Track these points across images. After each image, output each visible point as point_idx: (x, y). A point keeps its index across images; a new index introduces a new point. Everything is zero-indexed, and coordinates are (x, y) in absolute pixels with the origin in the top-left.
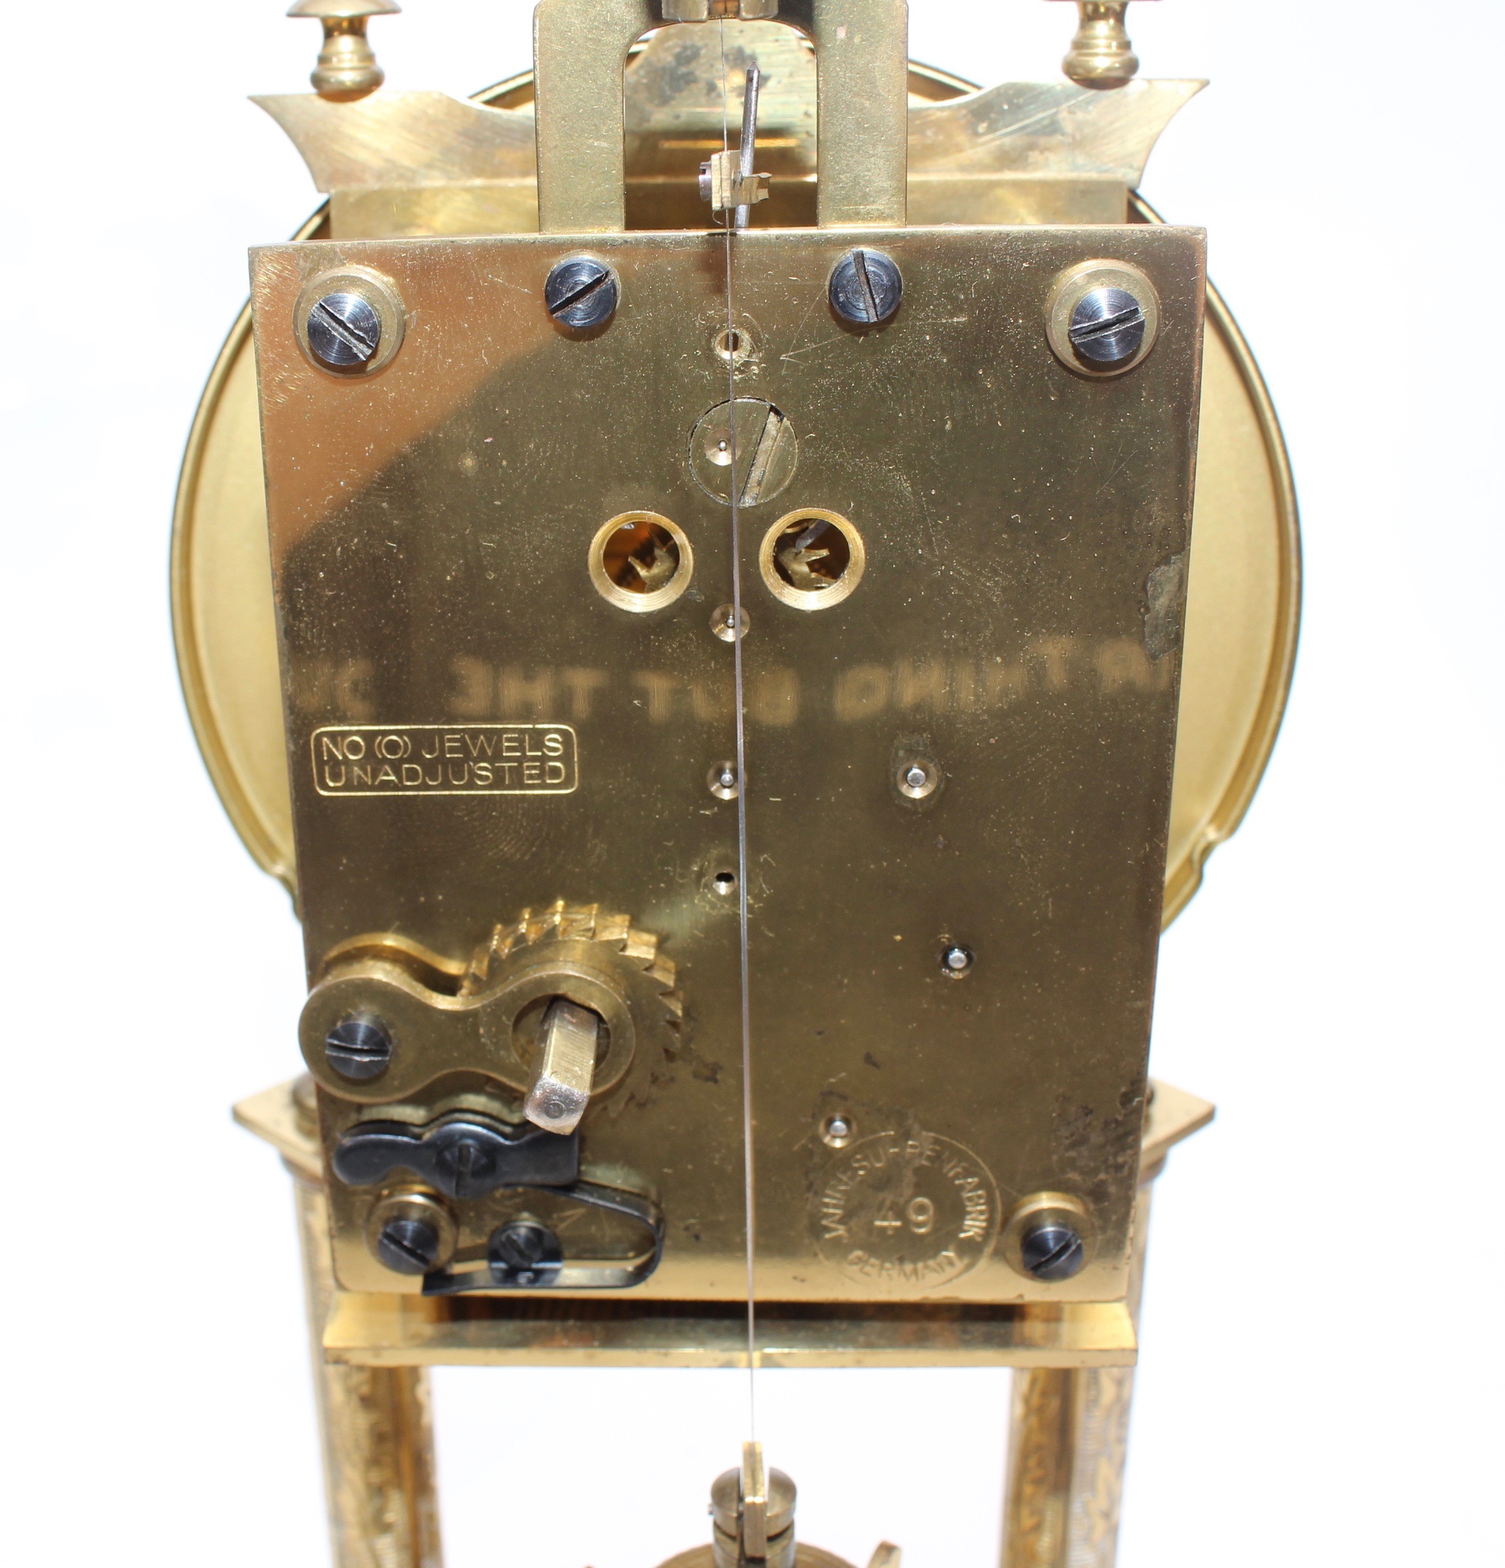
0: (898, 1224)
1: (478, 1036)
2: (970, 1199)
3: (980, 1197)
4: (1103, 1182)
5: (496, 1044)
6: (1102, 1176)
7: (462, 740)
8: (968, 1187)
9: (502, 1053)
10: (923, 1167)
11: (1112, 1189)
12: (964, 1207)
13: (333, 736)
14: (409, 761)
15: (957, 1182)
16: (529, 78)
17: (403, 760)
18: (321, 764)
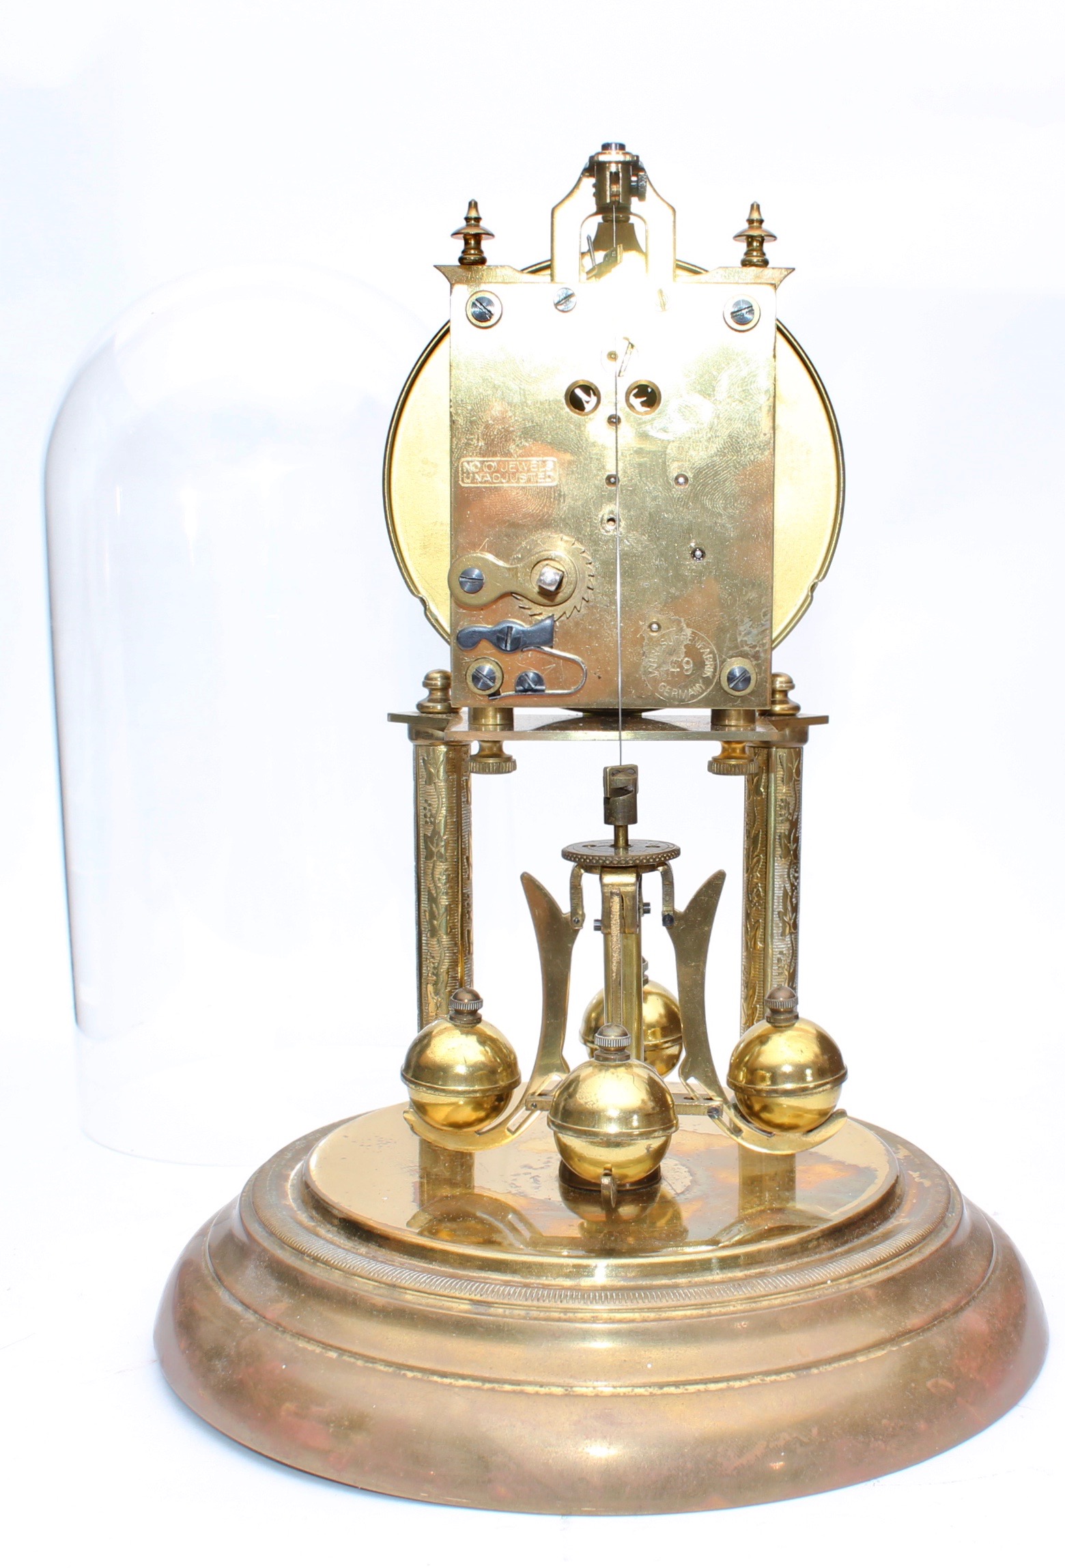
0: (678, 670)
1: (517, 577)
2: (707, 659)
3: (710, 658)
4: (758, 651)
5: (524, 580)
6: (757, 649)
7: (516, 465)
8: (706, 653)
9: (527, 584)
10: (688, 644)
11: (762, 655)
12: (705, 662)
13: (468, 462)
14: (496, 472)
15: (701, 651)
16: (549, 263)
17: (494, 472)
18: (463, 473)
